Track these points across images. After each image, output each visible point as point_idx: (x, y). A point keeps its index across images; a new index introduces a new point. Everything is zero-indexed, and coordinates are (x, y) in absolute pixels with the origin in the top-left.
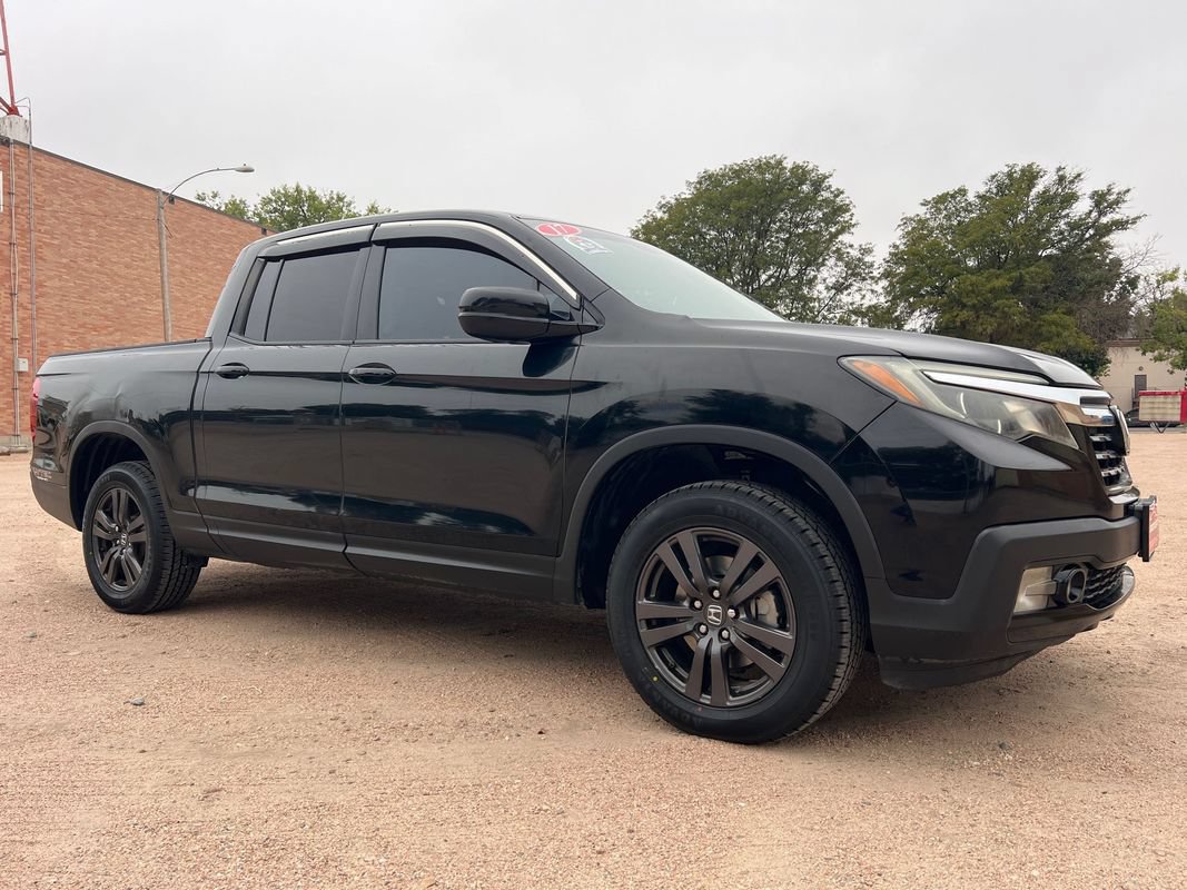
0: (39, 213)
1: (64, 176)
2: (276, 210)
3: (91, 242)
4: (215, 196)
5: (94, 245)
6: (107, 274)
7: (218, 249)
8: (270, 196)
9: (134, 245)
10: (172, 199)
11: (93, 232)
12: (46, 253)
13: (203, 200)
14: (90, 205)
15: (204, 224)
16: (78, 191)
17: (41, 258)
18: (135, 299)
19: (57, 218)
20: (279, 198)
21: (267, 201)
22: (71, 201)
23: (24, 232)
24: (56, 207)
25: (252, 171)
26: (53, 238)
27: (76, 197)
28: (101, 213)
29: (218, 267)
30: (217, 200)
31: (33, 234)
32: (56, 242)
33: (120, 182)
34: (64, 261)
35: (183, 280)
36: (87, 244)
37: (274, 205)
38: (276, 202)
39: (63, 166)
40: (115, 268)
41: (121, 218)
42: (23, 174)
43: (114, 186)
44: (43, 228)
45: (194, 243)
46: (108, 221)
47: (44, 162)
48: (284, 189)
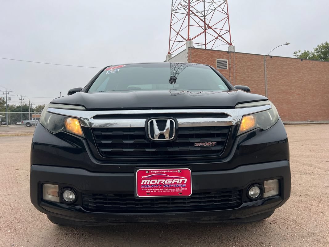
0: (236, 68)
1: (242, 57)
2: (319, 52)
3: (249, 73)
4: (299, 51)
5: (250, 73)
6: (253, 80)
7: (286, 68)
8: (317, 48)
9: (260, 71)
10: (271, 57)
11: (249, 70)
12: (238, 78)
13: (296, 54)
14: (249, 64)
15: (281, 62)
16: (246, 60)
17: (237, 79)
18: (261, 86)
19: (240, 68)
20: (320, 48)
21: (316, 50)
22: (244, 63)
23: (232, 73)
24: (240, 66)
25: (288, 44)
26: (239, 73)
27: (245, 62)
28: (251, 65)
29: (286, 73)
30: (300, 53)
31: (235, 73)
32: (240, 74)
33: (256, 56)
34: (242, 79)
35: (274, 79)
36: (248, 73)
37: (319, 50)
38: (319, 49)
39: (242, 55)
40: (255, 78)
41: (257, 65)
42: (232, 59)
43: (255, 57)
44: (237, 71)
45: (278, 68)
46: (253, 66)
47: (238, 55)
48: (322, 44)
